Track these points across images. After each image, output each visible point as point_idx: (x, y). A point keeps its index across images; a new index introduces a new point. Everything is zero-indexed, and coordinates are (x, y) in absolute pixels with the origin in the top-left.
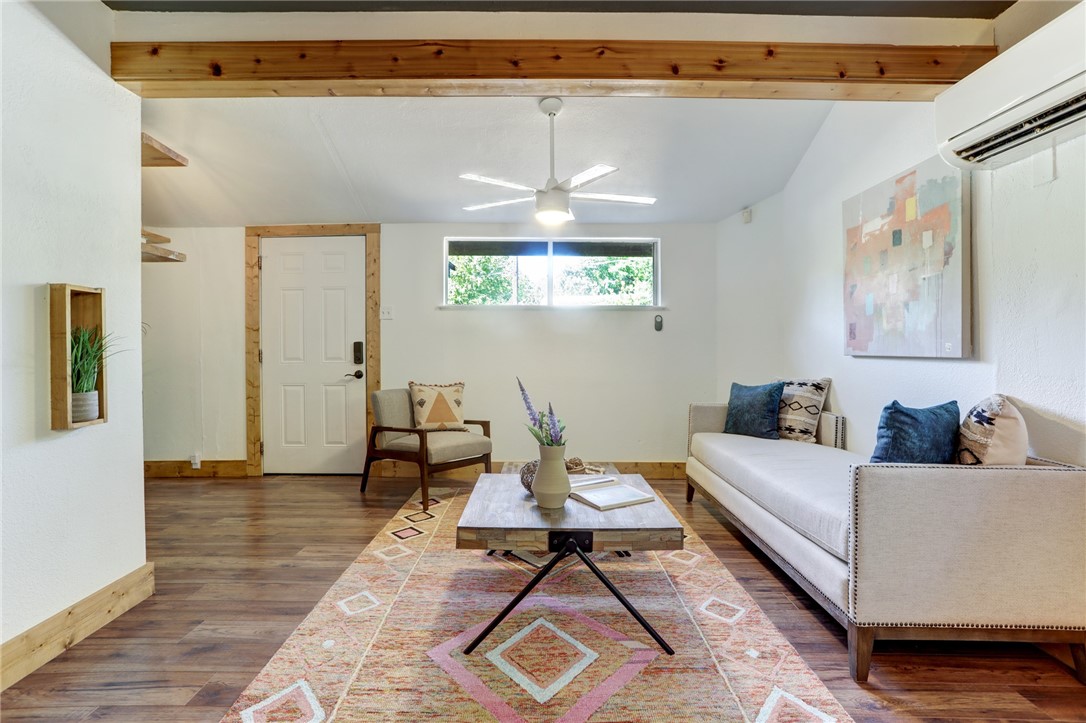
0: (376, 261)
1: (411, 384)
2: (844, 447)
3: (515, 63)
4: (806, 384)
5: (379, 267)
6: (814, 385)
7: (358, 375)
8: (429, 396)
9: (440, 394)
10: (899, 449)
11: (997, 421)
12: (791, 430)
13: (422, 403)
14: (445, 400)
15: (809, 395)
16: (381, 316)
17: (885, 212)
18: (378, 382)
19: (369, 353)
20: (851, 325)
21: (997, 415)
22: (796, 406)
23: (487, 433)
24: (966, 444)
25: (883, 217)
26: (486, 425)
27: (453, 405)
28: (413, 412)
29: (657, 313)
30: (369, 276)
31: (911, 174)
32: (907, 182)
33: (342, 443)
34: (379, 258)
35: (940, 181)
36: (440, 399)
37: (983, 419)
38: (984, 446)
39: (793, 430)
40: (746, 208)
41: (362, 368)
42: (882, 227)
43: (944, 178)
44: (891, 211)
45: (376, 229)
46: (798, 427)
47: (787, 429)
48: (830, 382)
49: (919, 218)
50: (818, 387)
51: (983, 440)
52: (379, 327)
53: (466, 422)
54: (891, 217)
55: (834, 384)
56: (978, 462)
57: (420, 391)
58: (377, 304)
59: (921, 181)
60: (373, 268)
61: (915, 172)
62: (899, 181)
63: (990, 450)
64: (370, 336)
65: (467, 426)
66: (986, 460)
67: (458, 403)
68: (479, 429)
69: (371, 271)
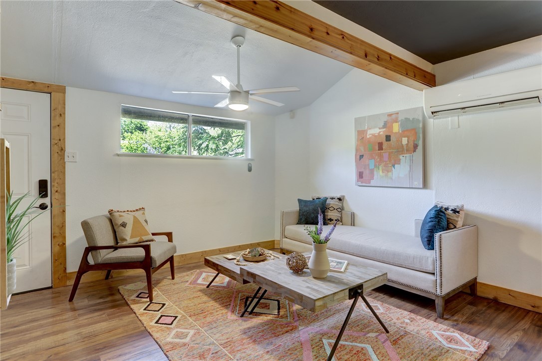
0: (62, 115)
1: (111, 212)
2: (354, 225)
3: (312, 29)
4: (334, 198)
5: (65, 121)
6: (338, 199)
7: (43, 207)
8: (128, 219)
9: (135, 217)
10: (440, 226)
11: (461, 211)
12: (331, 220)
13: (124, 225)
14: (139, 221)
15: (337, 203)
16: (66, 159)
17: (381, 127)
18: (64, 211)
19: (54, 189)
20: (360, 172)
21: (461, 210)
22: (332, 209)
23: (170, 240)
24: (450, 221)
25: (380, 128)
26: (169, 235)
27: (144, 224)
28: (114, 232)
29: (250, 162)
30: (55, 127)
31: (396, 113)
32: (394, 116)
33: (25, 265)
34: (64, 114)
35: (411, 119)
36: (136, 221)
37: (455, 211)
38: (457, 221)
39: (332, 220)
40: (291, 111)
41: (47, 201)
42: (380, 132)
43: (413, 119)
44: (385, 126)
45: (62, 90)
46: (334, 218)
47: (329, 220)
48: (344, 197)
49: (400, 132)
50: (340, 199)
51: (456, 219)
52: (65, 168)
53: (153, 234)
54: (385, 129)
55: (346, 198)
56: (455, 227)
57: (121, 216)
58: (63, 149)
59: (401, 117)
60: (58, 120)
61: (398, 113)
62: (390, 115)
63: (459, 222)
64: (55, 175)
65: (154, 237)
66: (457, 226)
67: (146, 221)
68: (165, 238)
69: (55, 123)
